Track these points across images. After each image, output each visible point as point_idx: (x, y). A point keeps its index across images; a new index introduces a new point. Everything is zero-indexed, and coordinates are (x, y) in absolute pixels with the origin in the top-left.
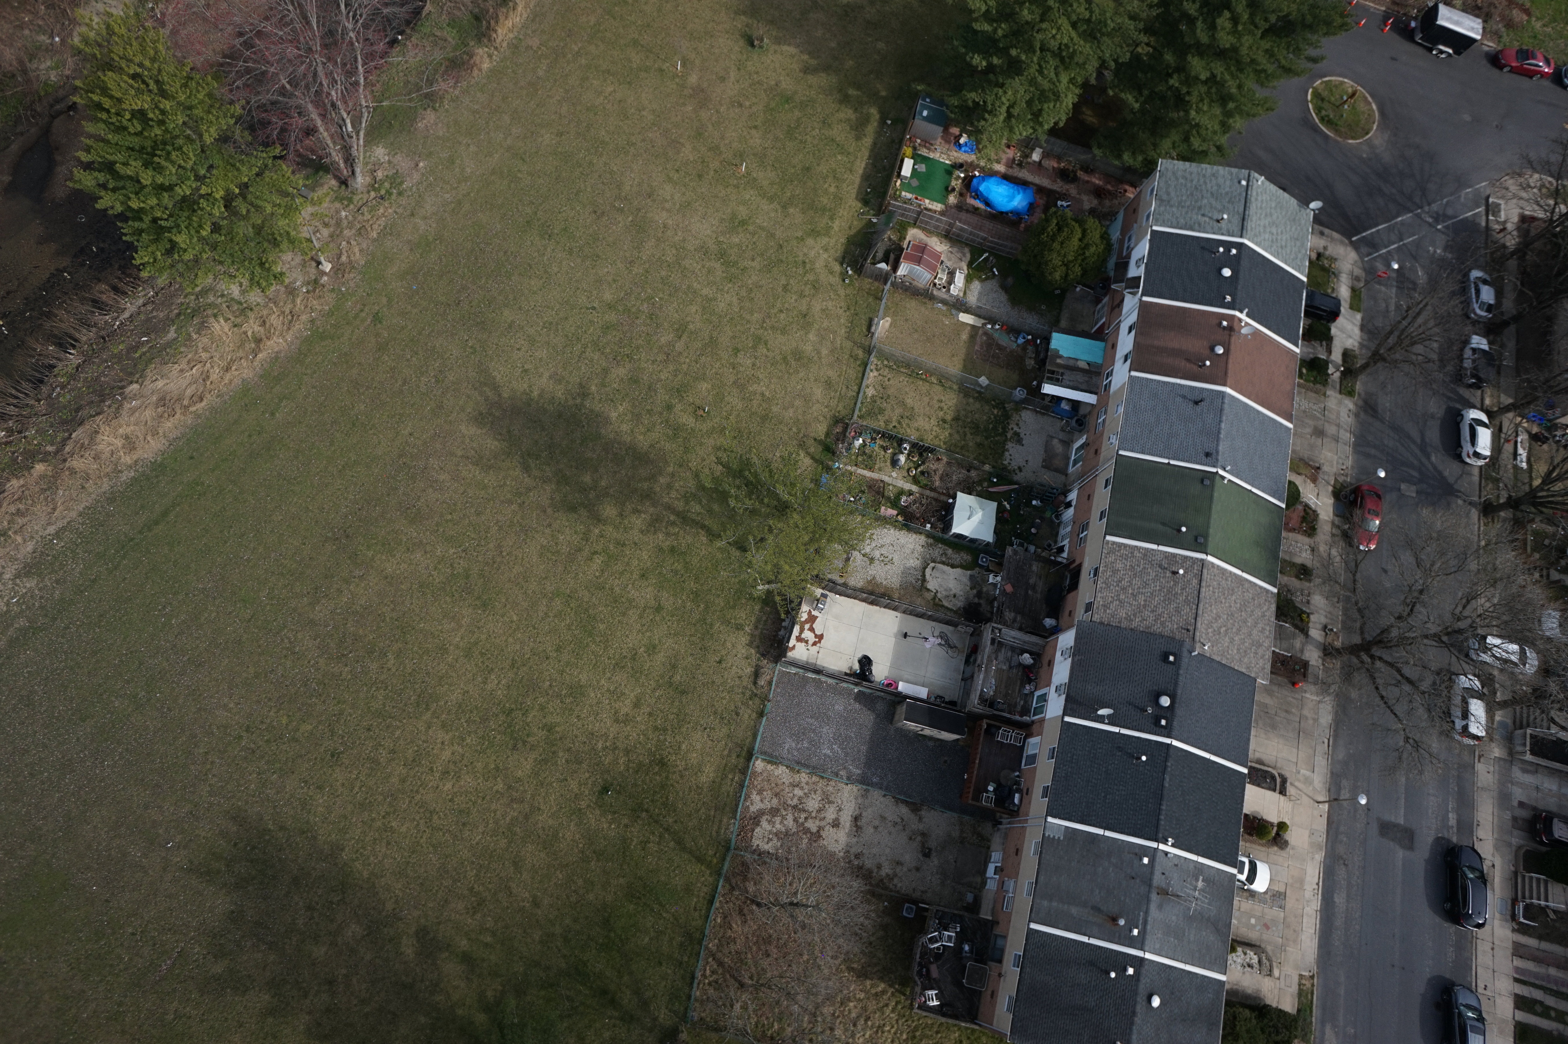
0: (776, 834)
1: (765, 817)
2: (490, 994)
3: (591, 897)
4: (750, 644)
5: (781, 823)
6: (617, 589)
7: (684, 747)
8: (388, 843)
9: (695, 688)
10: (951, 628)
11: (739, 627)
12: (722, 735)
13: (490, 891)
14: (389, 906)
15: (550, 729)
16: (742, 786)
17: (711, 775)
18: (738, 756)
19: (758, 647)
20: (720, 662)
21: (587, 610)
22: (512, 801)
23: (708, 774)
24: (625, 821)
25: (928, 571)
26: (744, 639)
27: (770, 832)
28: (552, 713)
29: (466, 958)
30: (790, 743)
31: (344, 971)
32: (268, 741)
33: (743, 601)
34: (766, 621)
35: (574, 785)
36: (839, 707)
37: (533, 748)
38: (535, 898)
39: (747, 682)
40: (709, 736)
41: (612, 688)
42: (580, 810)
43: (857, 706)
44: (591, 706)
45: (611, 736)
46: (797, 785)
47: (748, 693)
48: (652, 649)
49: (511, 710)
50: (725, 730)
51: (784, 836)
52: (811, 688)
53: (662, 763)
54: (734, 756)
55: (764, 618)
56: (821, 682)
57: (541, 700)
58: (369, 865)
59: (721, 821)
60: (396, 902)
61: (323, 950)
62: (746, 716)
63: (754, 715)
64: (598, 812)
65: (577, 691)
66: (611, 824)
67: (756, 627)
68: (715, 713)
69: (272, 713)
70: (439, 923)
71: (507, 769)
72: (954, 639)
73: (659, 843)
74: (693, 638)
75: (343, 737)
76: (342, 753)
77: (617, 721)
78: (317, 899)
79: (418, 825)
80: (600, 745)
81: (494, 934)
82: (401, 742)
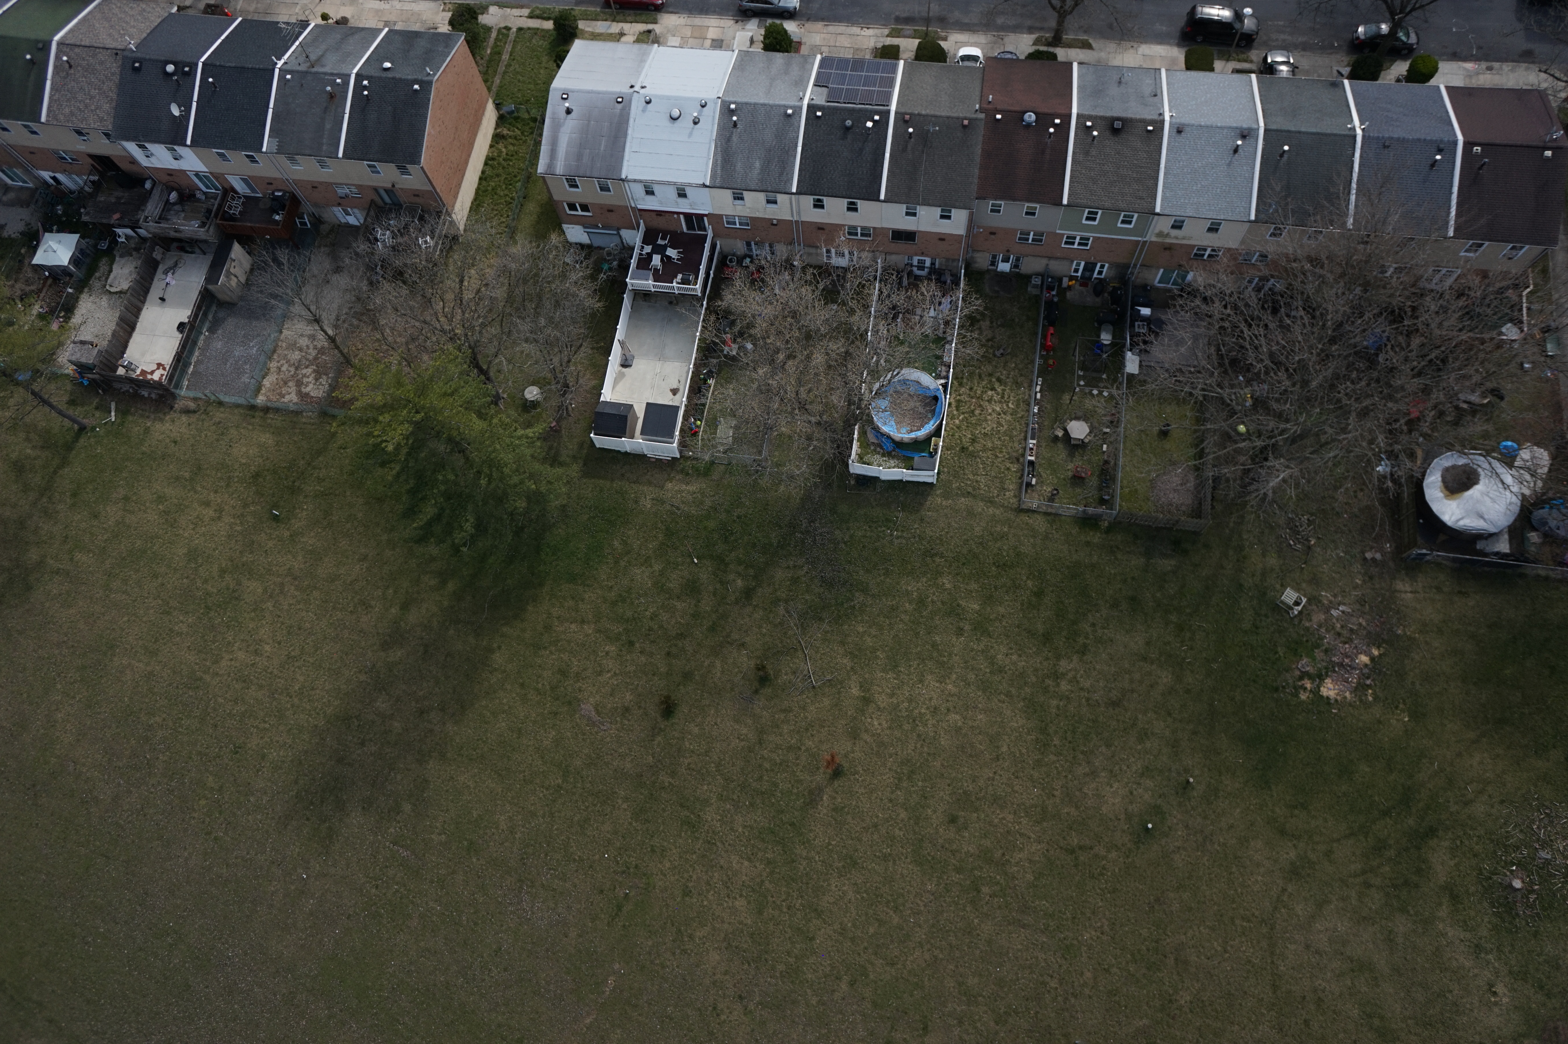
0: (316, 379)
1: (303, 390)
2: (433, 582)
3: (360, 515)
4: (162, 420)
5: (308, 377)
6: (105, 537)
7: (244, 461)
8: (313, 689)
9: (196, 459)
10: (161, 266)
11: (147, 430)
12: (236, 433)
13: (353, 597)
14: (363, 677)
15: (223, 572)
16: (277, 410)
17: (268, 436)
18: (254, 417)
19: (165, 414)
20: (175, 442)
21: (124, 559)
22: (281, 593)
23: (267, 438)
24: (301, 498)
25: (112, 290)
26: (158, 426)
27: (315, 384)
28: (211, 572)
29: (405, 607)
30: (245, 379)
31: (413, 704)
32: (220, 814)
33: (124, 430)
34: (143, 410)
35: (270, 544)
36: (220, 345)
37: (239, 584)
38: (360, 560)
39: (194, 418)
40: (236, 442)
41: (191, 526)
42: (291, 536)
43: (220, 332)
44: (205, 542)
45: (232, 520)
46: (279, 369)
47: (203, 416)
48: (161, 499)
49: (207, 607)
50: (233, 431)
51: (318, 374)
52: (201, 368)
53: (257, 475)
54: (253, 420)
55: (140, 412)
56: (198, 360)
57: (199, 584)
58: (329, 701)
59: (305, 423)
60: (360, 672)
61: (396, 724)
62: (222, 415)
63: (222, 409)
64: (293, 521)
65: (193, 555)
66: (303, 509)
67: (148, 417)
68: (218, 440)
69: (196, 815)
70: (378, 633)
71: (255, 603)
72: (170, 263)
73: (320, 469)
74: (154, 468)
75: (221, 747)
76: (234, 745)
77: (219, 518)
78: (355, 740)
79: (299, 668)
80: (239, 528)
81: (387, 587)
82: (228, 696)
